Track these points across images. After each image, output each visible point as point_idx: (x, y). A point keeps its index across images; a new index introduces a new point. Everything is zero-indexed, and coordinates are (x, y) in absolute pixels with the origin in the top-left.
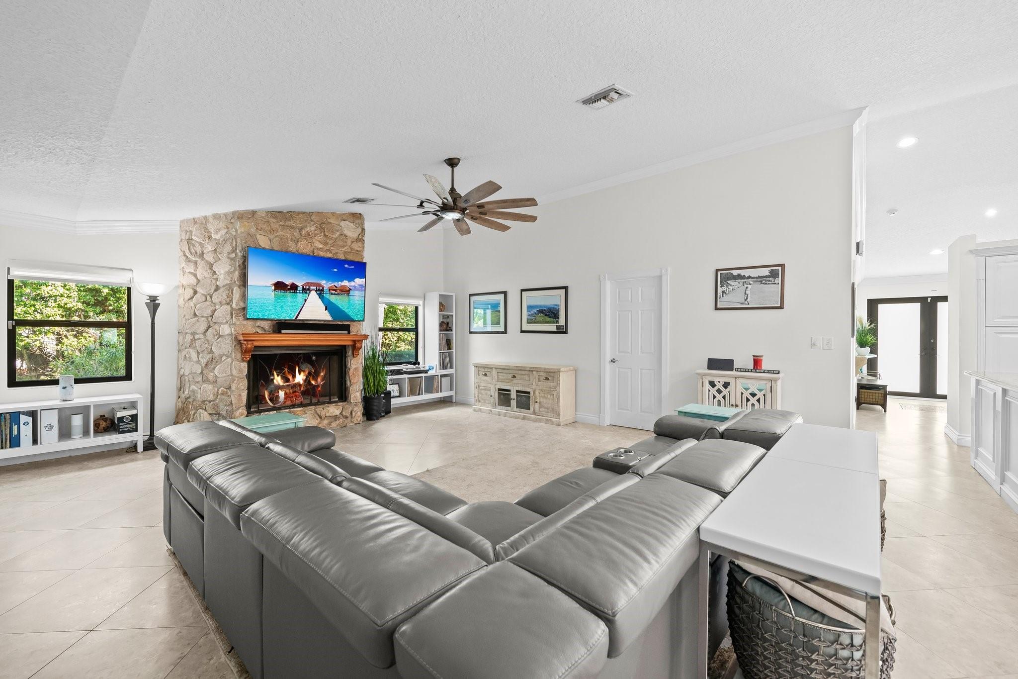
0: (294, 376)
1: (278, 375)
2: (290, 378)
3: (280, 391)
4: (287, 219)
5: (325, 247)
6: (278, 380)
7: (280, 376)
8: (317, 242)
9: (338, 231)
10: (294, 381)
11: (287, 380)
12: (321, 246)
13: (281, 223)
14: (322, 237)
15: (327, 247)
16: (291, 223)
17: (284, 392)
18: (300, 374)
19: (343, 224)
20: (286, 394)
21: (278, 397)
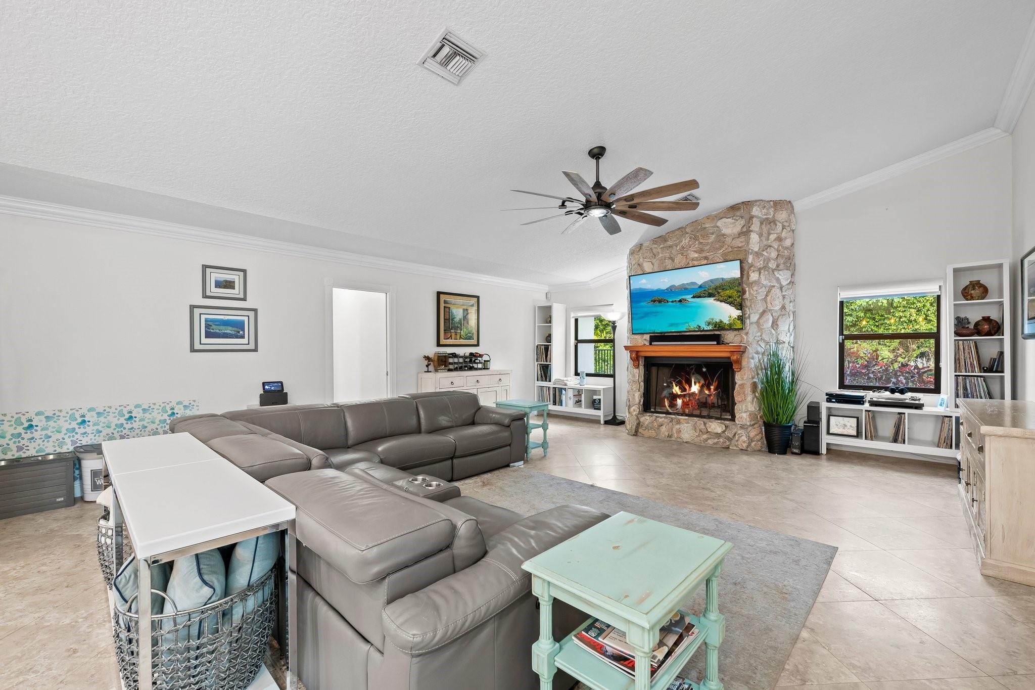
0: (690, 386)
1: (676, 386)
2: (687, 387)
3: (678, 400)
4: (666, 241)
5: (701, 255)
6: (676, 390)
7: (678, 387)
8: (692, 252)
9: (713, 234)
10: (690, 390)
11: (684, 390)
12: (696, 255)
13: (661, 246)
14: (697, 246)
15: (704, 255)
16: (670, 243)
17: (681, 400)
18: (695, 384)
19: (719, 224)
20: (683, 402)
21: (676, 405)
